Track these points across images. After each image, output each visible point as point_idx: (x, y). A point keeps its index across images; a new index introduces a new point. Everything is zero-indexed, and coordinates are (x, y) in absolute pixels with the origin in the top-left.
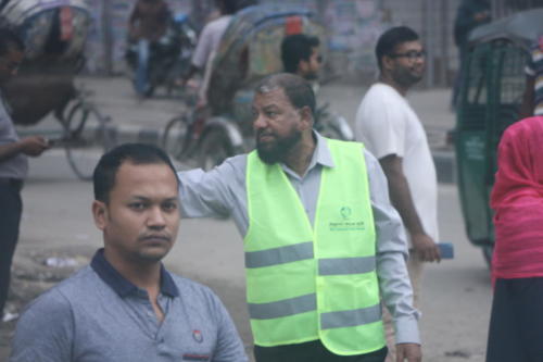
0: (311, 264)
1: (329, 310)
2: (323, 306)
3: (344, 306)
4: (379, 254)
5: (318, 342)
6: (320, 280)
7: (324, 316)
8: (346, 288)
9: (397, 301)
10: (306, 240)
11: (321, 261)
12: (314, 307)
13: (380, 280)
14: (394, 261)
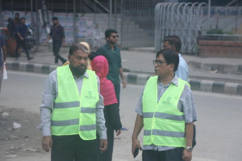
0: (79, 108)
1: (83, 124)
2: (81, 123)
3: (87, 124)
4: (97, 109)
5: (78, 135)
6: (81, 114)
7: (81, 126)
8: (89, 118)
9: (101, 125)
10: (78, 100)
11: (82, 108)
12: (78, 123)
13: (96, 117)
14: (100, 111)
